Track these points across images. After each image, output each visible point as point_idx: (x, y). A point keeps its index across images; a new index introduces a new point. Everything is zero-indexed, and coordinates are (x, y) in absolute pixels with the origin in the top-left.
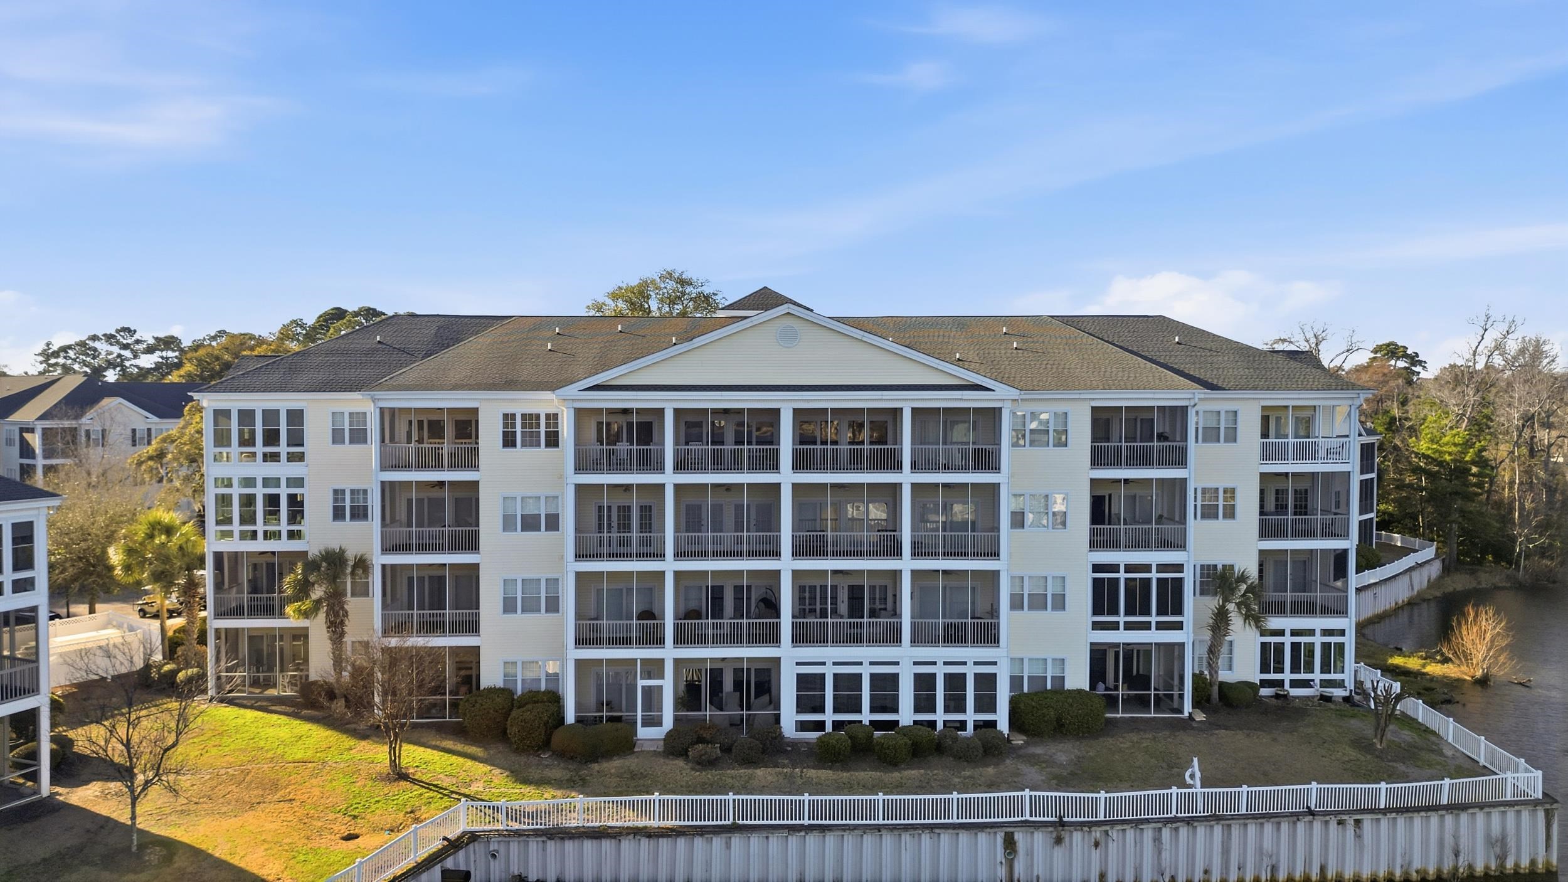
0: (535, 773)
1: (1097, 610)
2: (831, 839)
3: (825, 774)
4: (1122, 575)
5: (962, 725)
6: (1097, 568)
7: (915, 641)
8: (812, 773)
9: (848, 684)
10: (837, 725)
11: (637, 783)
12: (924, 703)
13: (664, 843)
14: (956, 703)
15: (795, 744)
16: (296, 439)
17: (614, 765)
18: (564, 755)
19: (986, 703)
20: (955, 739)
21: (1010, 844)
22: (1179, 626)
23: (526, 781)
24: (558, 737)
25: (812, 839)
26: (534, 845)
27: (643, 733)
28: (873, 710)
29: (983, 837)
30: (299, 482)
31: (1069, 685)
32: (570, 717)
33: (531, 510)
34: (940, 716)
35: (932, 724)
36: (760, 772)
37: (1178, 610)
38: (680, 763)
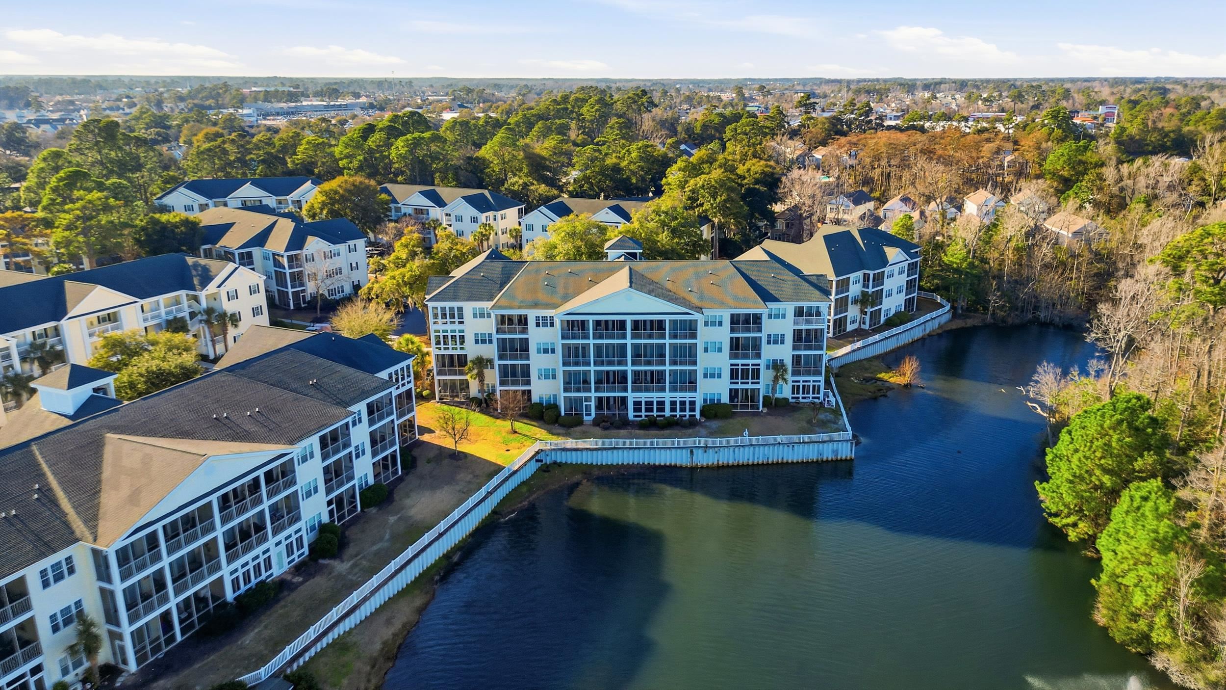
0: (555, 431)
1: (732, 378)
2: (641, 451)
3: (642, 432)
4: (740, 367)
5: (685, 416)
6: (732, 365)
7: (670, 391)
8: (638, 432)
9: (649, 404)
10: (646, 416)
11: (585, 435)
12: (673, 409)
13: (595, 452)
14: (683, 410)
15: (633, 422)
16: (461, 316)
17: (578, 429)
18: (562, 425)
19: (693, 409)
20: (682, 420)
21: (692, 452)
22: (758, 383)
23: (553, 434)
24: (560, 420)
25: (636, 451)
26: (559, 453)
27: (585, 418)
28: (658, 411)
29: (684, 451)
30: (463, 331)
31: (722, 402)
32: (563, 414)
33: (546, 347)
34: (678, 413)
35: (676, 416)
36: (622, 431)
37: (758, 378)
38: (598, 428)
